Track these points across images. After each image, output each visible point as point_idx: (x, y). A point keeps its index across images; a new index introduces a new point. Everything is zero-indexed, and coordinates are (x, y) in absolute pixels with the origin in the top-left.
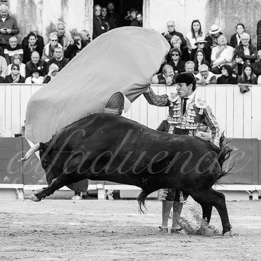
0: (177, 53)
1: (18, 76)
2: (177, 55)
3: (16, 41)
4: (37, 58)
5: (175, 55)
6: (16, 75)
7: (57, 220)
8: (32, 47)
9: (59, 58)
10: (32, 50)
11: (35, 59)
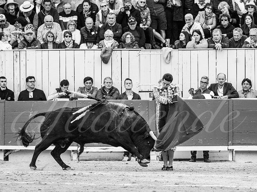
0: (226, 18)
1: (71, 42)
2: (226, 20)
3: (70, 7)
4: (90, 24)
5: (224, 20)
6: (69, 42)
7: (110, 181)
8: (87, 13)
9: (111, 24)
10: (86, 16)
11: (89, 25)
